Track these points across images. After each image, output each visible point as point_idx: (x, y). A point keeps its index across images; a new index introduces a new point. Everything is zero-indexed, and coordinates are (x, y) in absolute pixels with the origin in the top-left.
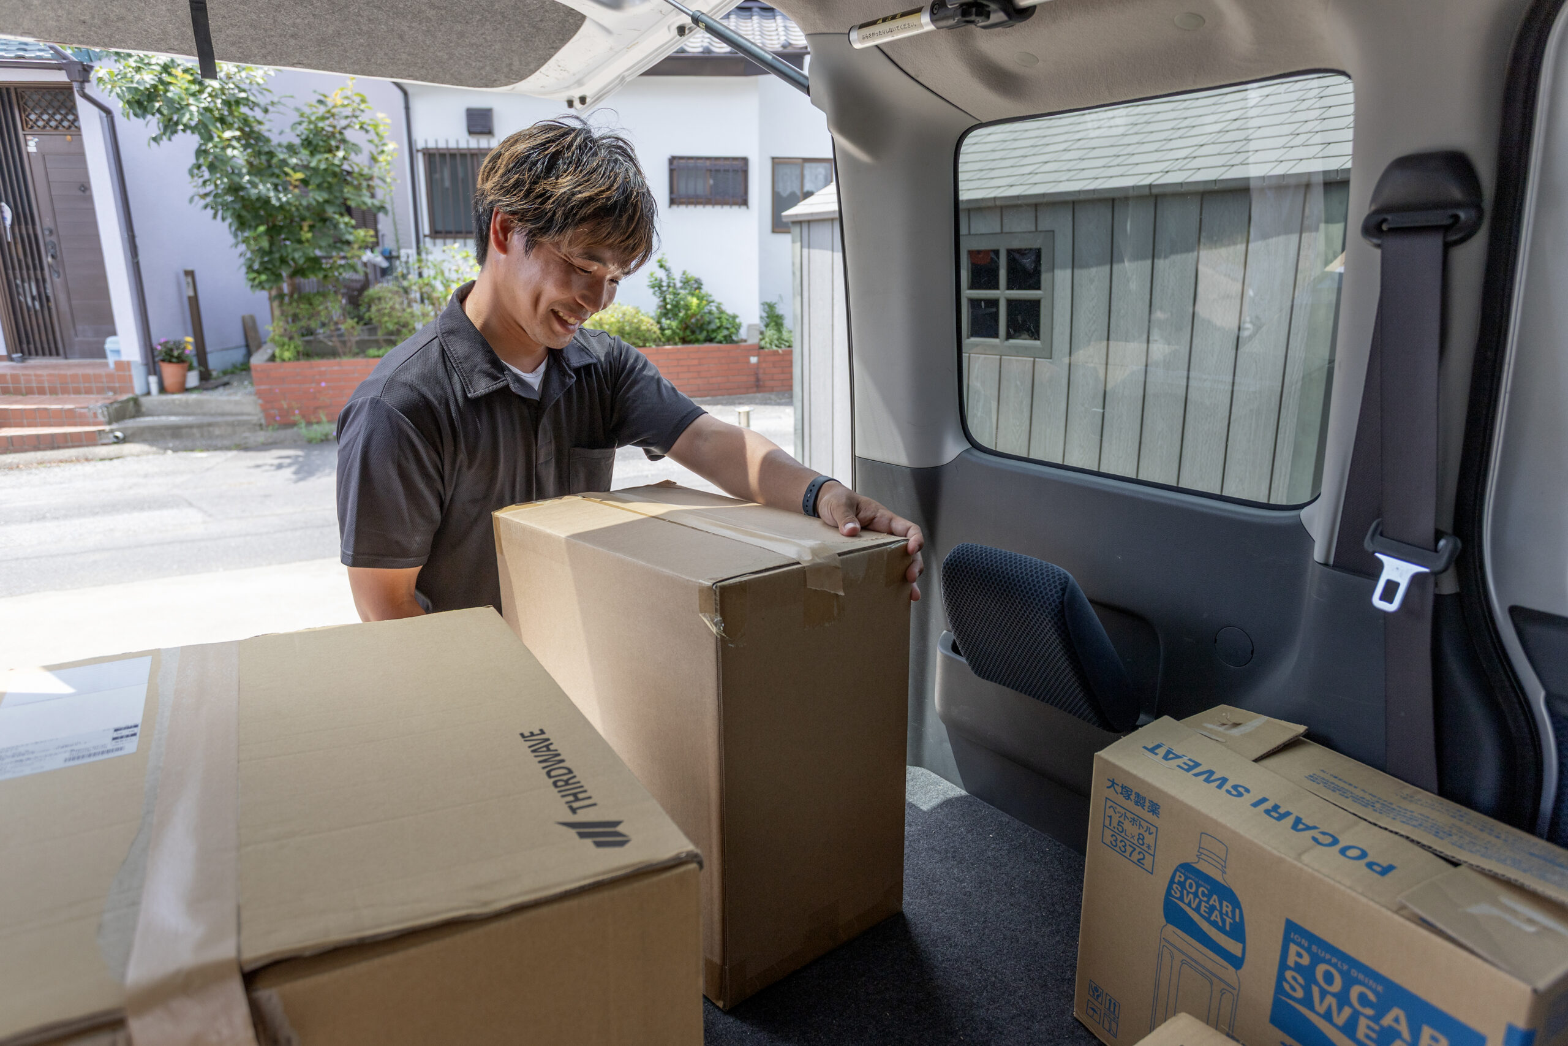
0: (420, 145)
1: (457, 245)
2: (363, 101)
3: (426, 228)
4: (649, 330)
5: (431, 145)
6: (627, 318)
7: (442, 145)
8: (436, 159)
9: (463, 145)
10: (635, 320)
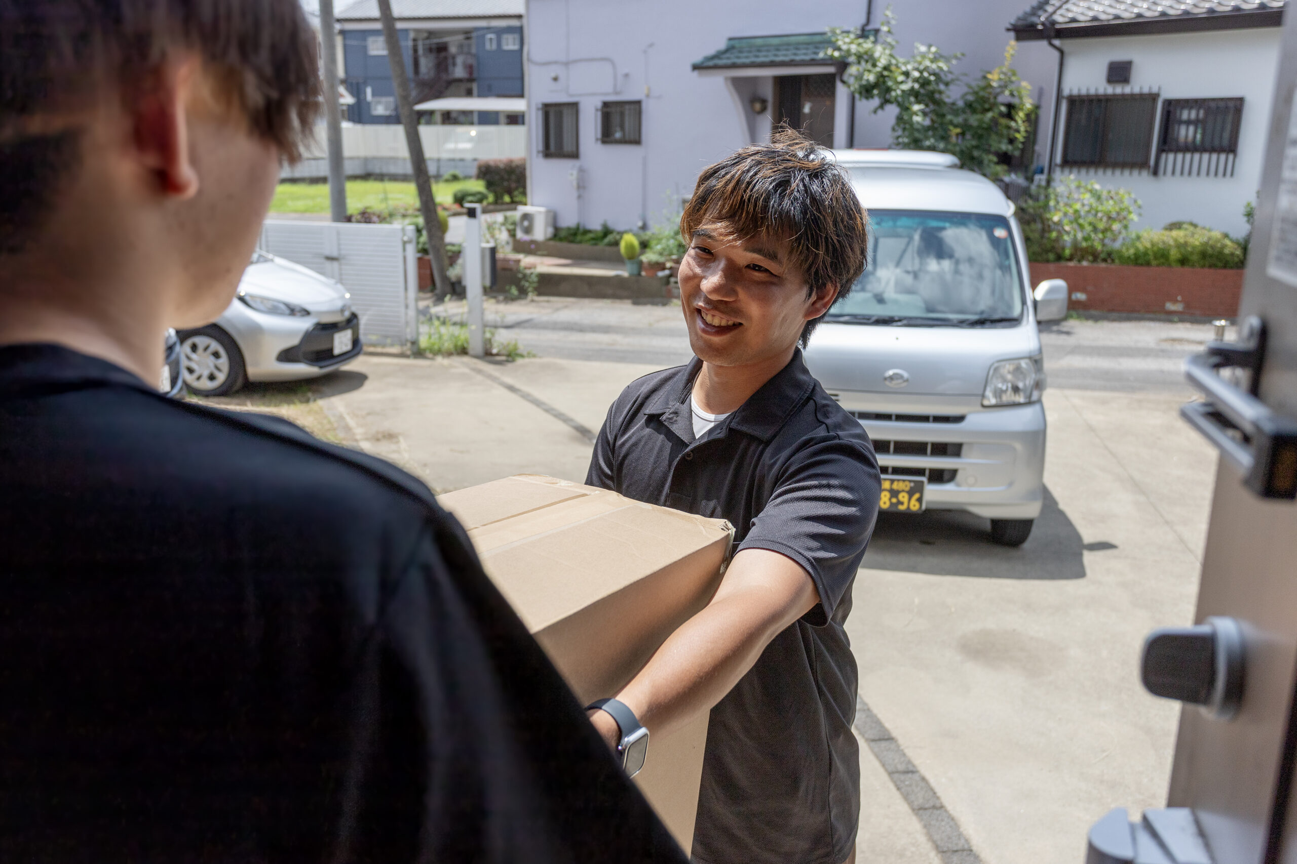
0: (1066, 92)
1: (1072, 177)
2: (1014, 74)
3: (1058, 159)
4: (1232, 254)
5: (1075, 92)
6: (1211, 242)
7: (1084, 92)
8: (1075, 102)
9: (1101, 91)
10: (1219, 245)
